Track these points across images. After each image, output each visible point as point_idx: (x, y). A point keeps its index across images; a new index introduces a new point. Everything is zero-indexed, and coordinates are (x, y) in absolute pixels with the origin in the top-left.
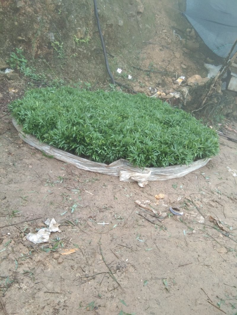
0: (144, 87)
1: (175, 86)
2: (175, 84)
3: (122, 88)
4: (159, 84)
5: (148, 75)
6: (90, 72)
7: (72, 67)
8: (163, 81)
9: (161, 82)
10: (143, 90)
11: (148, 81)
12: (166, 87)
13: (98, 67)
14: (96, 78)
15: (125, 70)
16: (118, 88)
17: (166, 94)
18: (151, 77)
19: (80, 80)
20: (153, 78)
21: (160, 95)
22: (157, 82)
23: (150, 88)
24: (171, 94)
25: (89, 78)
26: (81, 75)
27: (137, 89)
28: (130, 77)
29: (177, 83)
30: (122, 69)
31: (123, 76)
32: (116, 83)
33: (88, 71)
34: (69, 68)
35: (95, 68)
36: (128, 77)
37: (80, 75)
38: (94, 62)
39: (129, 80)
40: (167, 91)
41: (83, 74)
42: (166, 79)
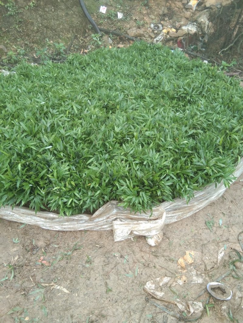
0: (143, 25)
1: (188, 14)
2: (187, 9)
3: (111, 36)
4: (164, 15)
5: (146, 5)
6: (60, 24)
7: (32, 24)
8: (169, 9)
9: (166, 11)
10: (141, 31)
11: (148, 14)
12: (175, 18)
13: (71, 12)
14: (72, 31)
15: (111, 6)
16: (105, 37)
17: (177, 30)
18: (150, 8)
19: (48, 40)
20: (154, 7)
21: (168, 33)
22: (161, 13)
23: (152, 26)
24: (184, 28)
25: (61, 33)
26: (49, 32)
27: (133, 32)
28: (120, 16)
29: (190, 8)
30: (106, 5)
31: (110, 17)
32: (101, 30)
33: (58, 22)
34: (29, 26)
35: (67, 14)
36: (116, 15)
37: (47, 32)
38: (63, 7)
39: (120, 21)
40: (177, 24)
41: (52, 29)
42: (173, 5)
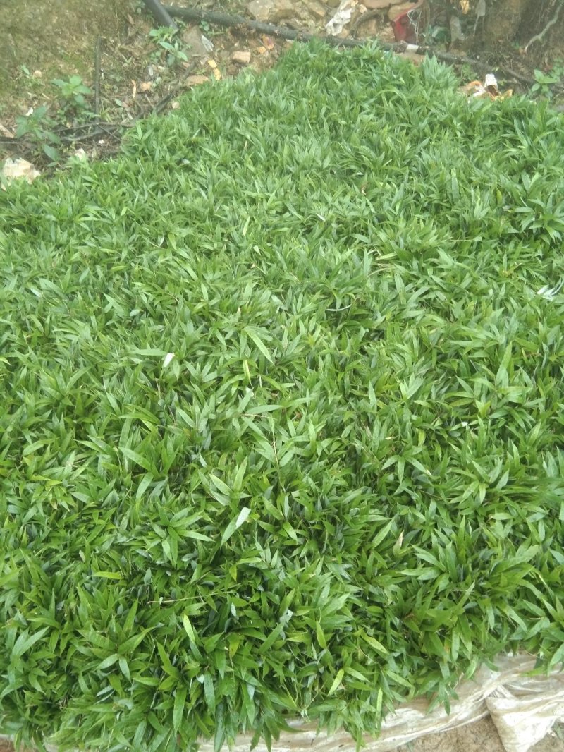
14: (88, 26)
26: (24, 43)
27: (265, 7)
37: (16, 45)
